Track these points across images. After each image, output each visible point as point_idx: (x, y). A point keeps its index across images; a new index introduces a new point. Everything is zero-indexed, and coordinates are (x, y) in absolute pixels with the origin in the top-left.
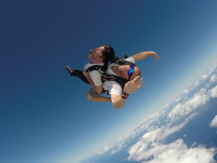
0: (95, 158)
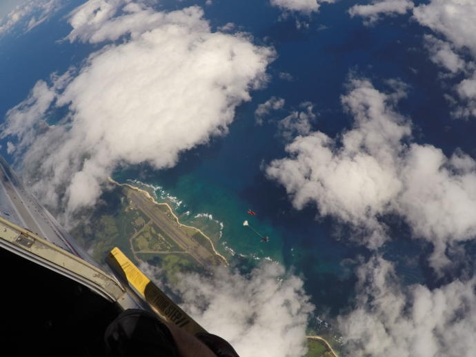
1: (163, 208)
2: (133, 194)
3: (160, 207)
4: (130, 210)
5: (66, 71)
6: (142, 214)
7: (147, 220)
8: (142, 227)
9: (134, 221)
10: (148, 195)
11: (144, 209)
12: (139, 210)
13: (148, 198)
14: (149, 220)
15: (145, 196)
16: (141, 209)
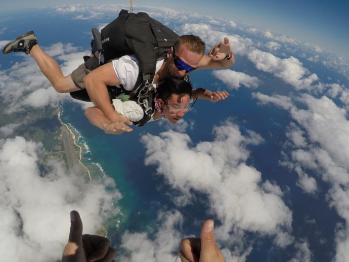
0: (49, 13)
1: (77, 148)
2: (66, 132)
3: (76, 147)
4: (57, 138)
5: (77, 46)
6: (62, 145)
7: (63, 149)
8: (57, 151)
9: (55, 145)
10: (74, 137)
11: (66, 143)
12: (62, 142)
13: (73, 139)
14: (64, 150)
15: (72, 137)
16: (64, 142)
